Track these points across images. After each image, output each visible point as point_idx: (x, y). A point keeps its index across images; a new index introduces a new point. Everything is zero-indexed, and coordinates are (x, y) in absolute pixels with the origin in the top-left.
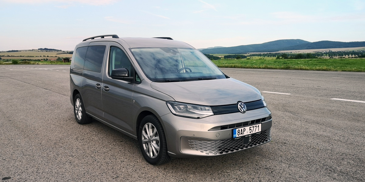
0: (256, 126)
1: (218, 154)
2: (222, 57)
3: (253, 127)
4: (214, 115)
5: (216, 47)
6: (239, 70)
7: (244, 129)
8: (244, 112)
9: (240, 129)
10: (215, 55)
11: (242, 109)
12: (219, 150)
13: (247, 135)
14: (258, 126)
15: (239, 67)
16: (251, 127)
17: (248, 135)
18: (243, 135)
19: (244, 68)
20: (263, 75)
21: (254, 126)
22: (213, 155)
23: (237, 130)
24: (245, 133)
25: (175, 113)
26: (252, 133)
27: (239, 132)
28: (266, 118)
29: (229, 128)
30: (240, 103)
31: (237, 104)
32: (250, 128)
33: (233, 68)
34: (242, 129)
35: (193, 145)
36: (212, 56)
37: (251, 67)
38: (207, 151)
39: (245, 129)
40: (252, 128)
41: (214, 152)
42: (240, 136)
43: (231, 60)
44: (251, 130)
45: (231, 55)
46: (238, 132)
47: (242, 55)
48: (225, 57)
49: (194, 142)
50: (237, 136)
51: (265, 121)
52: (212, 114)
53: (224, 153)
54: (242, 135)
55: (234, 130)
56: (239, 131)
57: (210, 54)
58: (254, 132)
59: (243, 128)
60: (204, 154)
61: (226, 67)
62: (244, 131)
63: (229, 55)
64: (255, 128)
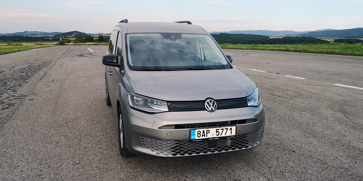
0: (227, 129)
1: (170, 156)
2: (331, 41)
3: (221, 129)
4: (169, 111)
5: (325, 29)
6: (334, 57)
7: (207, 131)
8: (212, 111)
9: (202, 130)
10: (323, 39)
11: (210, 107)
12: (172, 151)
13: (212, 138)
14: (231, 129)
15: (337, 54)
16: (219, 129)
17: (214, 138)
18: (206, 137)
19: (342, 55)
20: (358, 64)
21: (224, 128)
22: (164, 156)
23: (197, 131)
24: (209, 136)
25: (132, 106)
26: (220, 136)
27: (200, 134)
28: (247, 119)
29: (186, 128)
30: (208, 100)
31: (205, 101)
32: (217, 130)
33: (329, 54)
34: (204, 132)
35: (144, 142)
36: (320, 39)
37: (352, 54)
38: (158, 150)
39: (209, 131)
40: (220, 131)
41: (165, 153)
42: (201, 138)
43: (337, 45)
44: (218, 133)
45: (343, 38)
46: (198, 134)
47: (358, 39)
48: (335, 41)
49: (145, 139)
50: (197, 138)
51: (246, 123)
52: (167, 110)
53: (178, 155)
54: (204, 137)
55: (192, 131)
56: (199, 132)
57: (318, 38)
58: (223, 135)
59: (205, 130)
60: (154, 153)
61: (321, 53)
62: (207, 133)
63: (341, 39)
64: (225, 131)
